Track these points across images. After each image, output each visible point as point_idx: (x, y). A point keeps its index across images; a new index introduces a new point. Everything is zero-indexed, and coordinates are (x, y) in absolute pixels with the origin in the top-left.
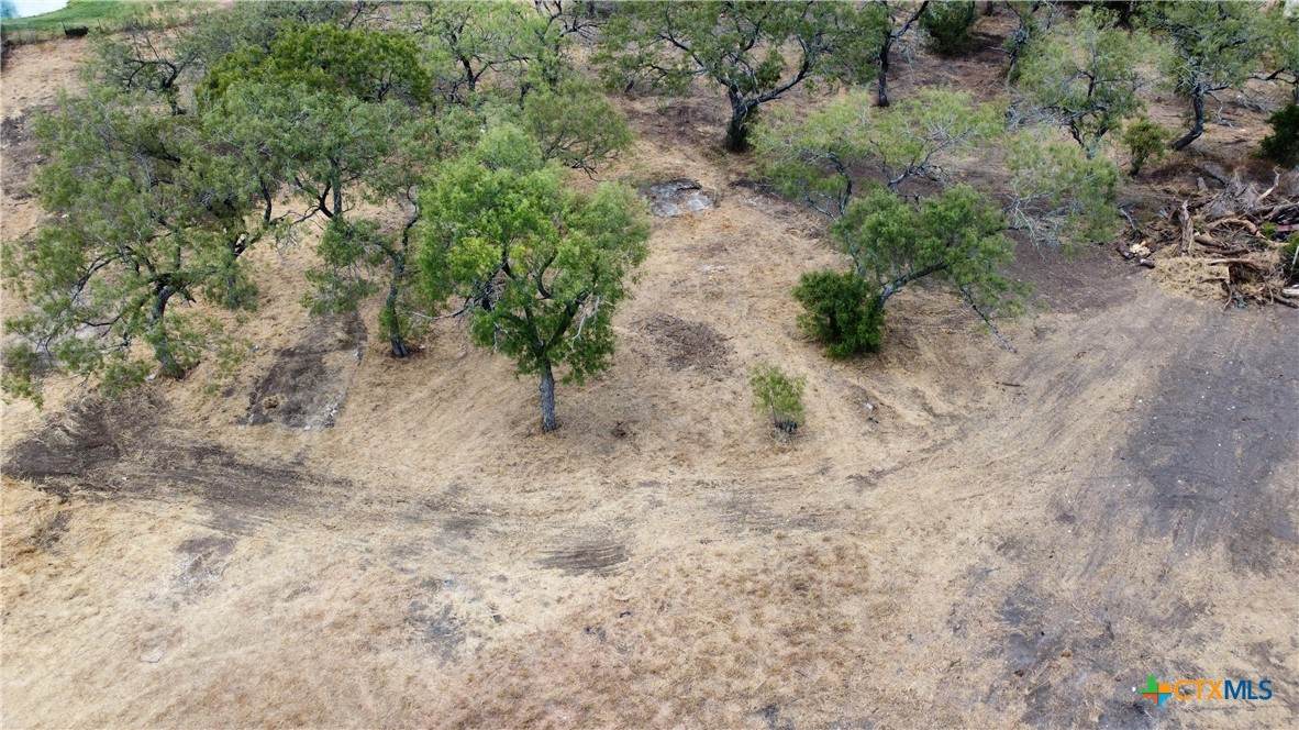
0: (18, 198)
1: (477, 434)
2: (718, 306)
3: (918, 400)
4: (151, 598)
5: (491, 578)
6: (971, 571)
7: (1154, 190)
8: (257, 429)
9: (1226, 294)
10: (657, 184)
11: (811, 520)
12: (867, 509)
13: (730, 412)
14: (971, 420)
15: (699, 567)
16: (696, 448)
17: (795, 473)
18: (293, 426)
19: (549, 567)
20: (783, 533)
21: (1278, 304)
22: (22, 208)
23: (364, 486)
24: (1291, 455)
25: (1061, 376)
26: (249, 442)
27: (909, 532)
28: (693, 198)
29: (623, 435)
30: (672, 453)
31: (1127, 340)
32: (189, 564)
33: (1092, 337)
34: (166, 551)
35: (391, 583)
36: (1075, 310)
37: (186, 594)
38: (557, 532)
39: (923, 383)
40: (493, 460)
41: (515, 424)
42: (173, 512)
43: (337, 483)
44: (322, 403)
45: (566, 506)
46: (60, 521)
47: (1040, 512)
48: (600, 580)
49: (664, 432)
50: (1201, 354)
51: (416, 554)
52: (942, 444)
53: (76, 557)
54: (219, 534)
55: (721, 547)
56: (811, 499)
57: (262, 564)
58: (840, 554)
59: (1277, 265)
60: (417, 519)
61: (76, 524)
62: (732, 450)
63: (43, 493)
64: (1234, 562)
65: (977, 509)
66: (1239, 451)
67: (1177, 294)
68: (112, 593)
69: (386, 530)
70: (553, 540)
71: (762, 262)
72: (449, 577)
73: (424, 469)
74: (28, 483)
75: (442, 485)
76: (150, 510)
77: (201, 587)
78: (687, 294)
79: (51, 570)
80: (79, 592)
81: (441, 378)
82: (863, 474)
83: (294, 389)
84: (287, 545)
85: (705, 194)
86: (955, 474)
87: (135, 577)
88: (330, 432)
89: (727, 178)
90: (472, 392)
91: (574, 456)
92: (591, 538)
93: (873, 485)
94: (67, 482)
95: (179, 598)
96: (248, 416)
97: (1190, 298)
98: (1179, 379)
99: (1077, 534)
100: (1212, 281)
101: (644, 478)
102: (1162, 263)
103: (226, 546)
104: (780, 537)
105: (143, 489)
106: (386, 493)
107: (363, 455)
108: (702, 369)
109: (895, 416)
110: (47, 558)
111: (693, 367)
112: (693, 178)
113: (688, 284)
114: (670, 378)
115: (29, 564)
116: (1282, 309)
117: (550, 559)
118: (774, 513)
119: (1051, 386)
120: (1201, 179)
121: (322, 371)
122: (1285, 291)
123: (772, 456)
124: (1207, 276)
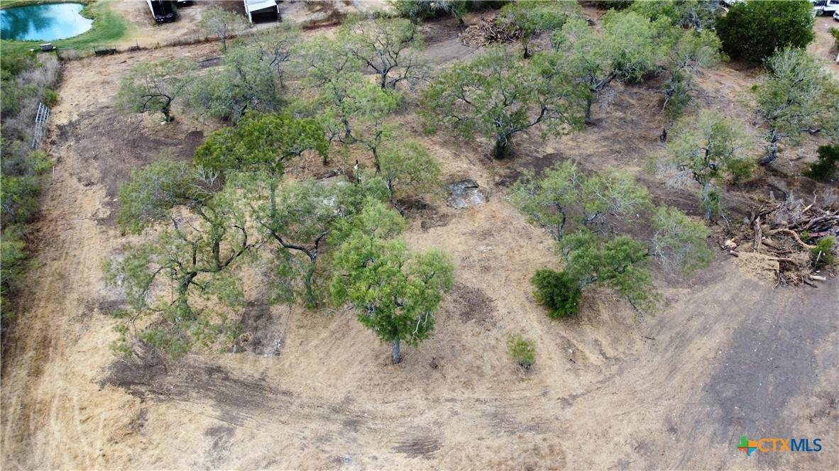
0: (87, 185)
1: (357, 363)
2: (489, 277)
3: (598, 347)
4: (195, 464)
5: (369, 458)
6: (620, 462)
7: (743, 197)
8: (238, 355)
9: (776, 278)
10: (453, 183)
11: (536, 427)
12: (567, 420)
13: (494, 351)
14: (626, 362)
15: (478, 455)
16: (476, 377)
17: (529, 395)
18: (258, 354)
19: (399, 452)
20: (522, 434)
21: (806, 285)
22: (90, 193)
23: (299, 397)
24: (799, 391)
25: (678, 333)
26: (235, 365)
27: (588, 437)
28: (473, 194)
29: (435, 367)
30: (463, 380)
31: (717, 308)
32: (212, 443)
33: (698, 306)
34: (199, 435)
35: (318, 459)
36: (690, 287)
37: (213, 462)
38: (403, 429)
39: (600, 335)
40: (367, 382)
41: (377, 357)
42: (200, 410)
43: (284, 393)
44: (272, 338)
45: (407, 413)
46: (142, 414)
47: (658, 425)
48: (426, 461)
49: (459, 366)
50: (758, 320)
51: (330, 441)
52: (609, 378)
53: (154, 437)
54: (225, 424)
55: (488, 442)
56: (537, 412)
57: (249, 445)
58: (551, 448)
59: (807, 262)
60: (328, 419)
61: (151, 416)
62: (496, 379)
63: (131, 396)
64: (759, 462)
65: (625, 422)
66: (771, 389)
67: (749, 276)
68: (175, 461)
69: (313, 425)
70: (400, 434)
71: (513, 245)
72: (347, 456)
73: (330, 386)
74: (122, 390)
75: (341, 396)
76: (188, 408)
77: (220, 458)
78: (471, 267)
79: (143, 446)
80: (159, 459)
81: (336, 323)
82: (566, 397)
83: (256, 329)
84: (261, 433)
85: (480, 191)
86: (615, 398)
87: (185, 451)
88: (278, 359)
89: (494, 179)
90: (353, 333)
91: (410, 380)
92: (420, 434)
93: (571, 405)
94: (143, 389)
95: (209, 464)
96: (233, 346)
97: (756, 279)
98: (743, 338)
99: (678, 440)
100: (770, 270)
101: (448, 396)
102: (743, 255)
103: (230, 432)
104: (520, 437)
105: (182, 394)
106: (311, 401)
107: (297, 375)
108: (479, 322)
109: (585, 358)
110: (140, 438)
111: (474, 320)
112: (474, 178)
113: (471, 259)
114: (461, 328)
115: (131, 441)
116: (808, 288)
117: (400, 446)
118: (518, 421)
119: (672, 340)
120: (771, 192)
121: (270, 317)
122: (811, 276)
123: (517, 383)
124: (766, 267)
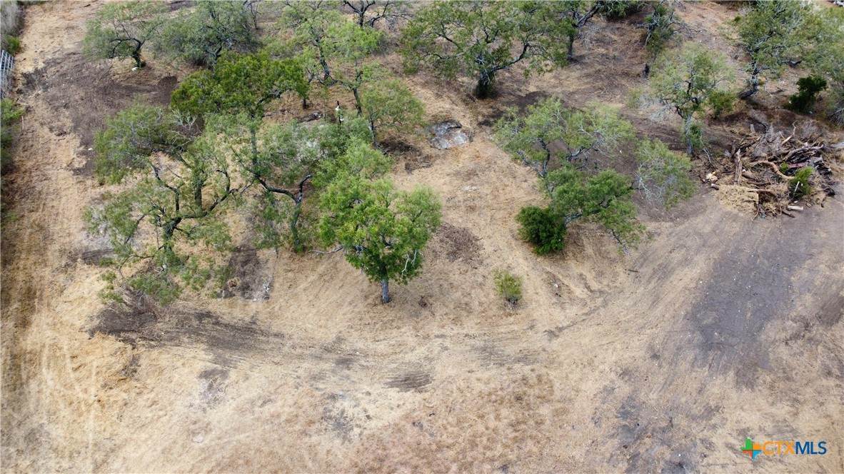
0: (59, 135)
1: (346, 303)
2: (473, 216)
3: (582, 282)
4: (191, 406)
5: (363, 393)
6: (605, 388)
7: (724, 131)
8: (228, 300)
9: (755, 209)
10: (436, 123)
11: (524, 358)
12: (554, 351)
13: (482, 288)
14: (610, 294)
15: (468, 387)
16: (465, 314)
17: (516, 329)
18: (247, 298)
19: (392, 387)
20: (511, 366)
21: (784, 215)
22: (63, 142)
23: (290, 338)
24: (775, 317)
25: (660, 265)
26: (225, 309)
27: (574, 366)
28: (456, 135)
29: (424, 305)
30: (452, 317)
31: (698, 240)
32: (207, 385)
33: (680, 239)
34: (193, 378)
35: (312, 397)
36: (672, 220)
37: (208, 403)
38: (395, 365)
39: (585, 269)
40: (357, 321)
41: (366, 297)
42: (193, 354)
43: (276, 335)
44: (261, 282)
45: (398, 350)
46: (135, 360)
47: (642, 353)
48: (418, 394)
49: (447, 303)
50: (738, 250)
51: (323, 379)
52: (594, 310)
53: (148, 381)
54: (219, 367)
55: (479, 375)
56: (525, 345)
57: (244, 385)
58: (539, 378)
59: (786, 193)
60: (321, 358)
61: (144, 362)
62: (483, 314)
63: (122, 343)
64: (737, 382)
65: (610, 351)
66: (749, 315)
67: (729, 208)
68: (171, 404)
69: (305, 365)
70: (392, 370)
71: (498, 184)
72: (341, 393)
73: (321, 327)
74: (112, 337)
75: (332, 337)
76: (180, 352)
77: (216, 400)
78: (456, 207)
79: (138, 391)
80: (154, 403)
81: (324, 266)
82: (553, 330)
83: (244, 274)
84: (255, 374)
85: (464, 131)
86: (600, 329)
87: (181, 394)
88: (268, 302)
89: (477, 119)
90: (341, 275)
91: (400, 319)
92: (412, 370)
93: (557, 336)
94: (133, 336)
95: (205, 405)
96: (222, 292)
97: (736, 211)
98: (723, 267)
99: (660, 366)
100: (749, 201)
101: (437, 333)
102: (723, 188)
103: (224, 374)
104: (509, 369)
105: (173, 339)
106: (303, 342)
107: (287, 317)
108: (465, 261)
109: (570, 292)
110: (134, 383)
111: (461, 259)
112: (457, 119)
113: (456, 200)
114: (448, 267)
115: (125, 386)
116: (786, 218)
117: (393, 382)
118: (506, 353)
119: (655, 272)
120: (752, 125)
121: (258, 262)
122: (789, 207)
123: (505, 318)
124: (747, 199)
